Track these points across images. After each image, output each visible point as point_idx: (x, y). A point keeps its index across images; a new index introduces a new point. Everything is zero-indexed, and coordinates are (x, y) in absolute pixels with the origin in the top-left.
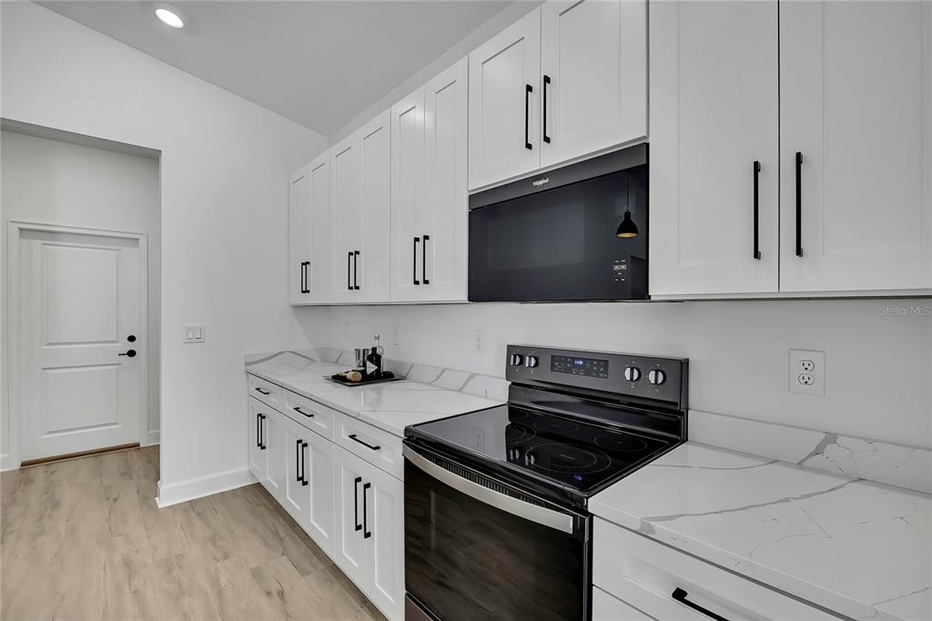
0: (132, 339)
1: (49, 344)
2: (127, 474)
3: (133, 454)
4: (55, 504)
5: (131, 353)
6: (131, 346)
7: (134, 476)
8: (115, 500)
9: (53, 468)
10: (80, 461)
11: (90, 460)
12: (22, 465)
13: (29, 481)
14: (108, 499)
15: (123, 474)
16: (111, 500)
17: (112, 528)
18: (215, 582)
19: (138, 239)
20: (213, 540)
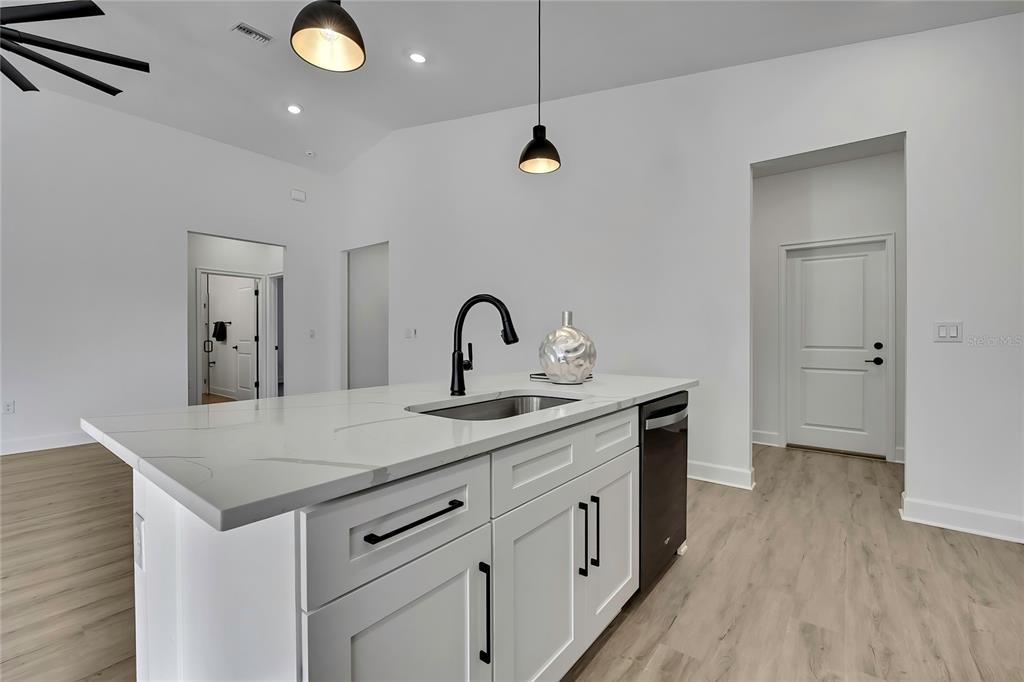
0: (878, 346)
1: (807, 347)
2: (871, 479)
3: (878, 466)
4: (809, 481)
5: (878, 361)
6: (878, 354)
7: (878, 483)
8: (859, 496)
9: (808, 455)
10: (830, 456)
11: (838, 459)
12: (788, 445)
13: (791, 458)
14: (852, 493)
15: (867, 478)
16: (854, 495)
17: (854, 516)
18: (968, 621)
19: (884, 241)
20: (970, 577)
